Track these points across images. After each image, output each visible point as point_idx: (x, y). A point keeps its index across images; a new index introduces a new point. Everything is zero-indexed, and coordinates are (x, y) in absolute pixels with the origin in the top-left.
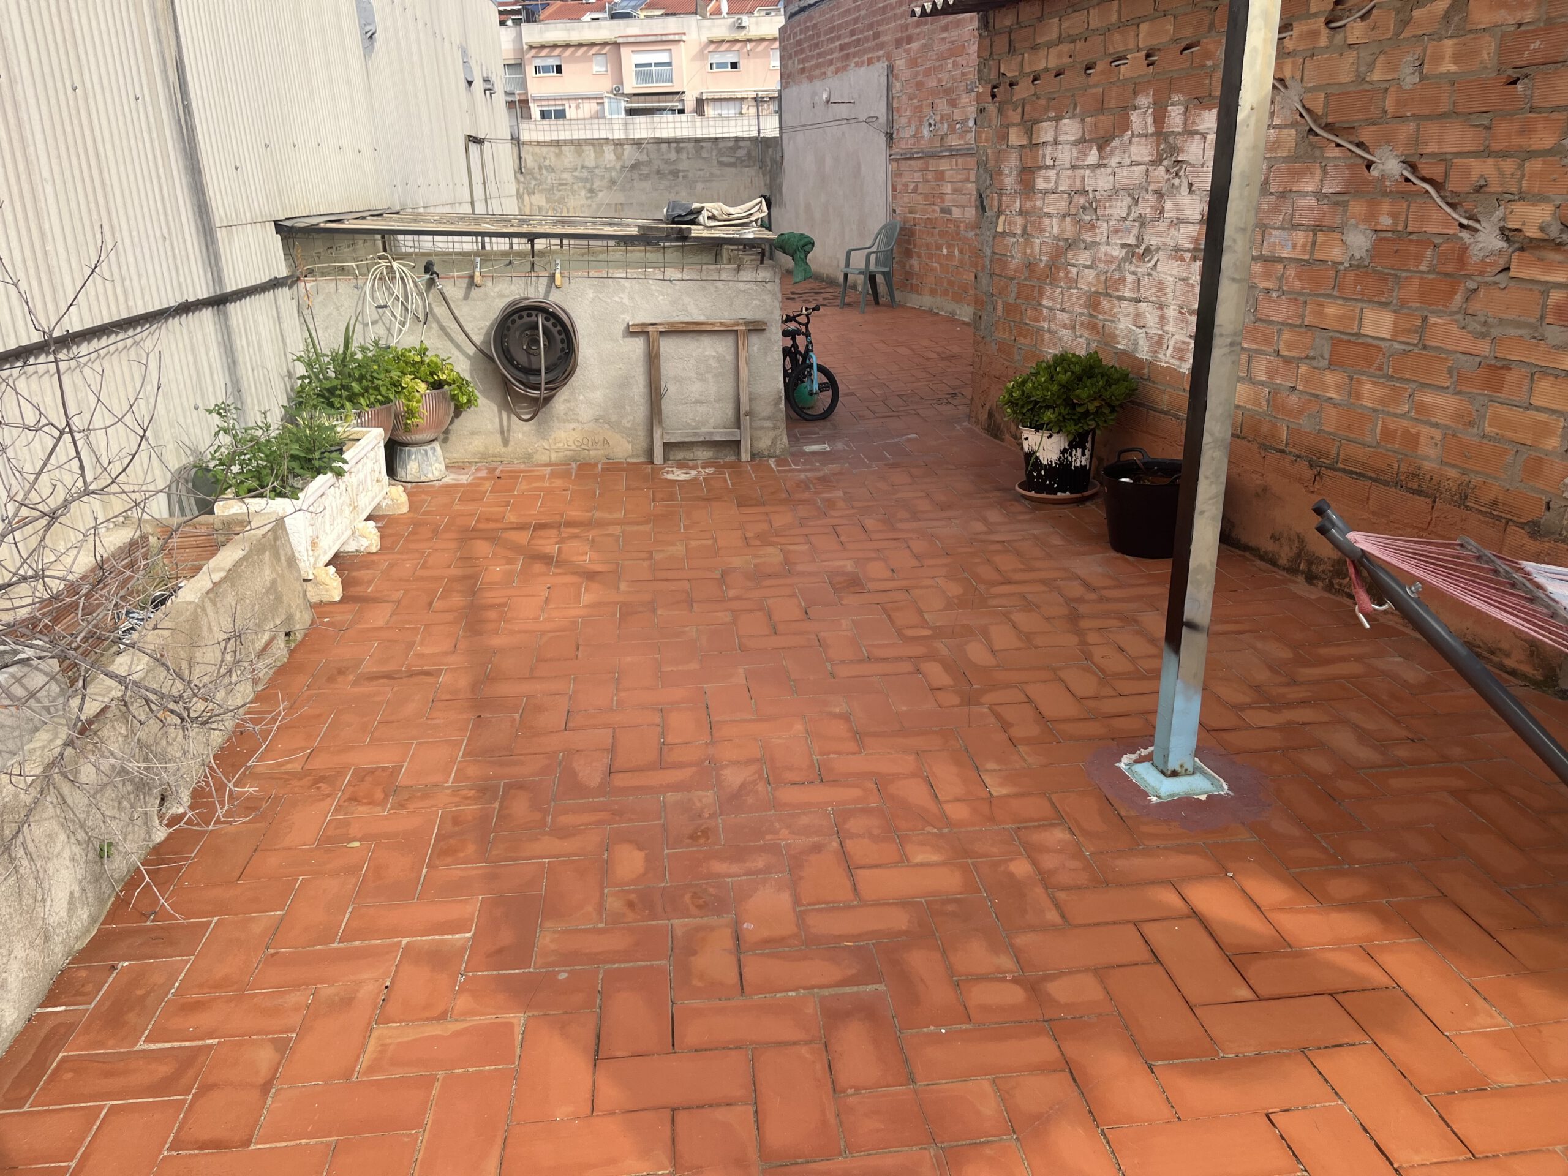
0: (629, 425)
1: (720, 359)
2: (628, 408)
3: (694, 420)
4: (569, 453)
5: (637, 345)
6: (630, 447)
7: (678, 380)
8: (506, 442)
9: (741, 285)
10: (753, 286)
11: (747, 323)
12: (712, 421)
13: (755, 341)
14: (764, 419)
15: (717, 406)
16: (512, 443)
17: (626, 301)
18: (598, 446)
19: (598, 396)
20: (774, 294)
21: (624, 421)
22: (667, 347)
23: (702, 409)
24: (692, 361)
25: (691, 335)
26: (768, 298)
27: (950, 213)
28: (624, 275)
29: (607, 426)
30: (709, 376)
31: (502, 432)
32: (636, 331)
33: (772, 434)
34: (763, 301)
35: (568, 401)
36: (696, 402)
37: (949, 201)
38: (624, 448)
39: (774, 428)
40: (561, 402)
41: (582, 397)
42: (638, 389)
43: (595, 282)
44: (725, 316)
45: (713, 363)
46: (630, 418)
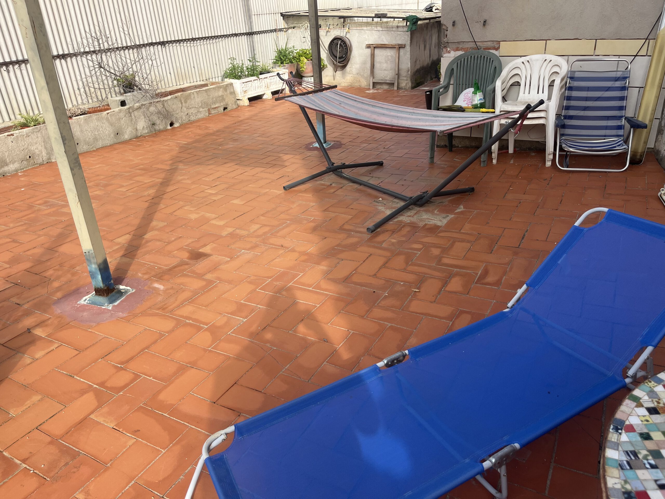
0: (366, 76)
1: (392, 56)
2: (366, 71)
3: (384, 76)
4: (350, 84)
5: (369, 51)
6: (366, 83)
7: (380, 63)
8: (334, 79)
9: (399, 33)
10: (402, 33)
11: (399, 45)
12: (389, 76)
13: (402, 51)
14: (404, 77)
15: (391, 71)
16: (336, 79)
17: (367, 37)
18: (357, 82)
19: (358, 66)
20: (408, 36)
21: (365, 75)
22: (377, 51)
23: (386, 72)
24: (384, 57)
25: (384, 48)
26: (406, 37)
28: (366, 29)
29: (360, 76)
30: (389, 62)
31: (333, 76)
32: (368, 46)
33: (406, 82)
34: (405, 38)
35: (350, 68)
36: (385, 70)
38: (364, 83)
39: (407, 80)
40: (348, 68)
41: (354, 67)
42: (369, 65)
43: (358, 31)
44: (394, 42)
45: (390, 57)
46: (366, 74)
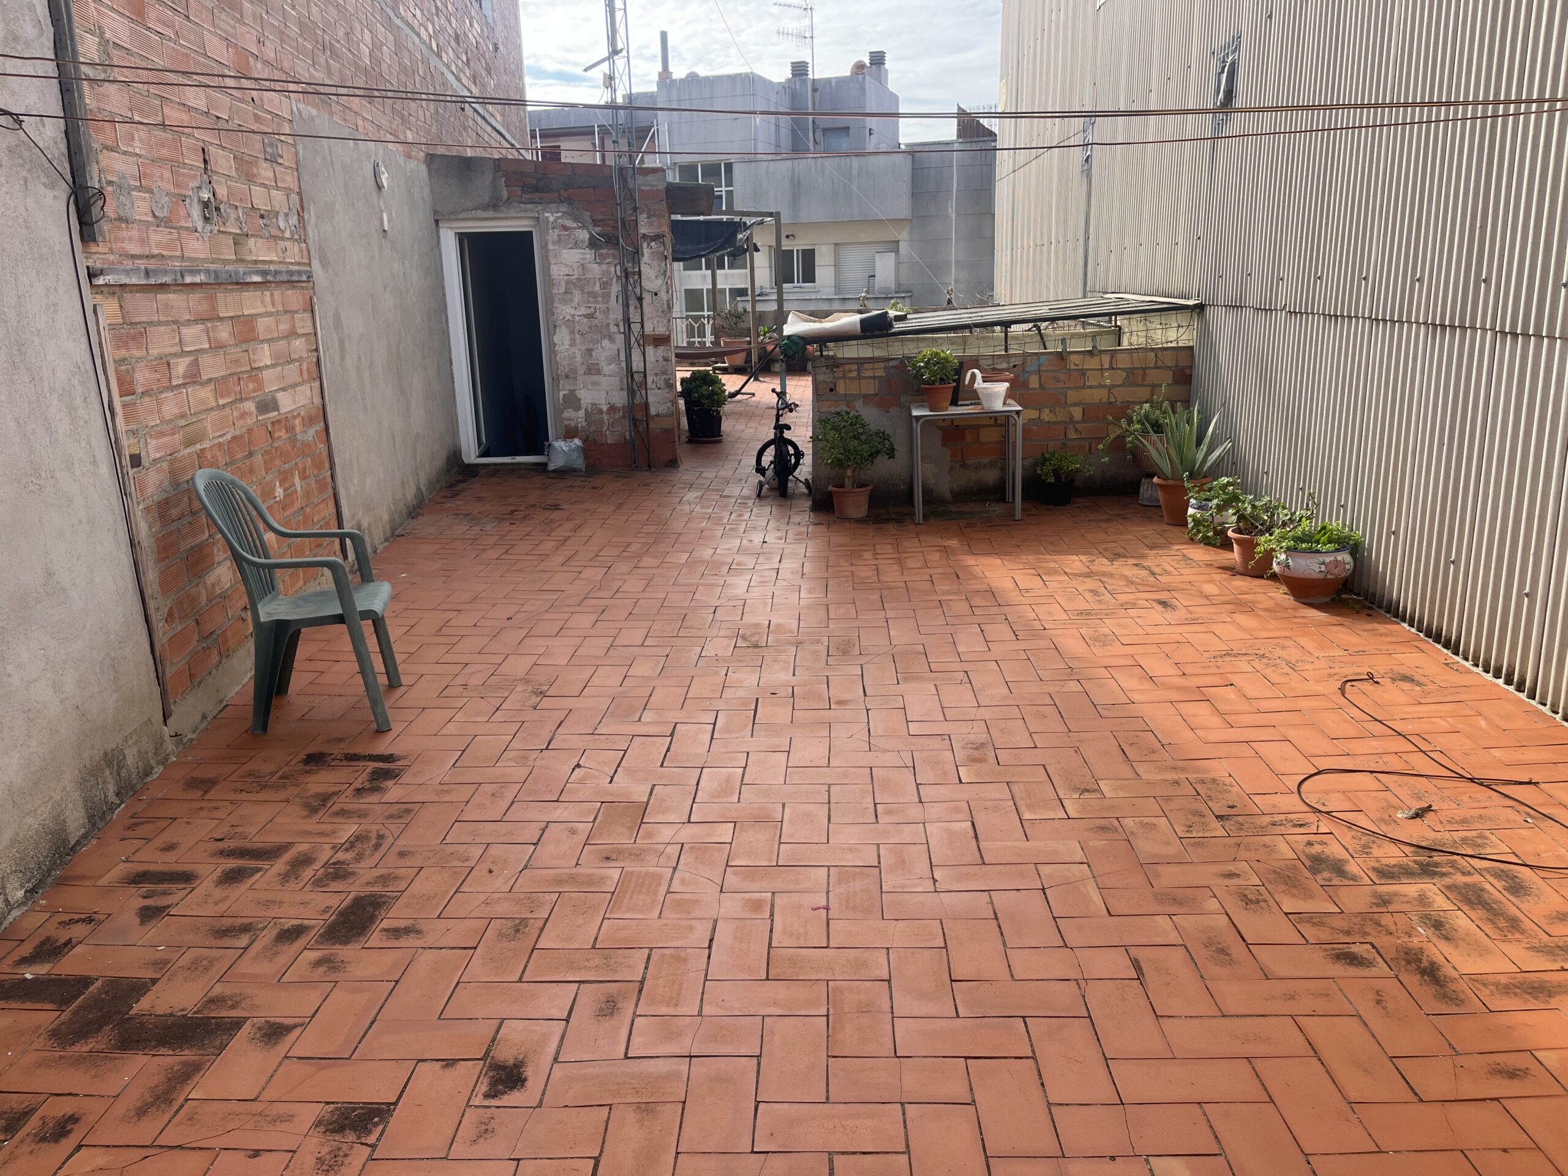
27: (276, 408)
37: (270, 381)
